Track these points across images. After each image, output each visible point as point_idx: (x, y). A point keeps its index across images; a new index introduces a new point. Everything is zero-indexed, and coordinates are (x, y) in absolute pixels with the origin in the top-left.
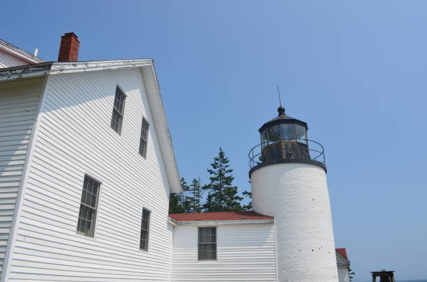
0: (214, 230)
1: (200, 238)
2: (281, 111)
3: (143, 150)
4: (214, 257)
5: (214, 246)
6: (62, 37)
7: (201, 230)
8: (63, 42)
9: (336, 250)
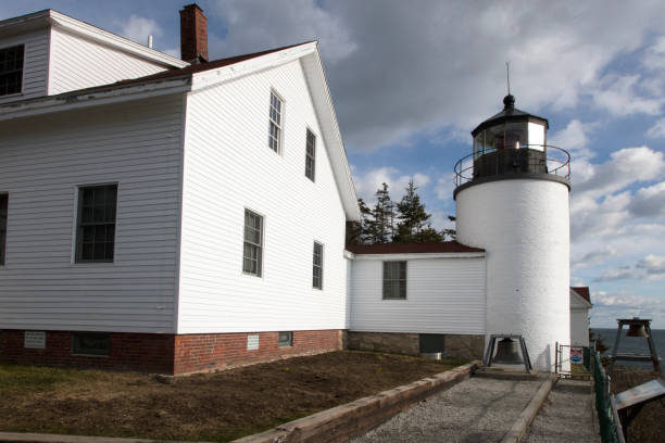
0: (403, 264)
1: (386, 275)
2: (509, 101)
3: (310, 173)
4: (403, 295)
5: (403, 284)
6: (181, 12)
7: (386, 264)
8: (183, 21)
9: (571, 288)
